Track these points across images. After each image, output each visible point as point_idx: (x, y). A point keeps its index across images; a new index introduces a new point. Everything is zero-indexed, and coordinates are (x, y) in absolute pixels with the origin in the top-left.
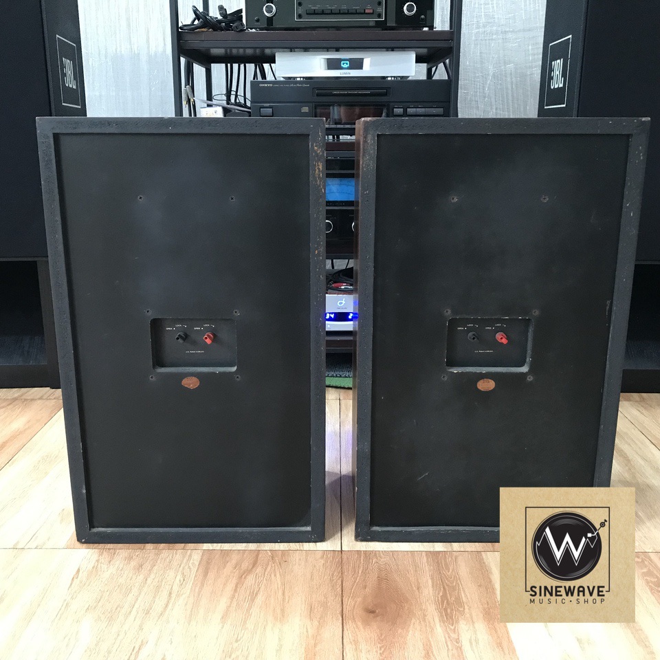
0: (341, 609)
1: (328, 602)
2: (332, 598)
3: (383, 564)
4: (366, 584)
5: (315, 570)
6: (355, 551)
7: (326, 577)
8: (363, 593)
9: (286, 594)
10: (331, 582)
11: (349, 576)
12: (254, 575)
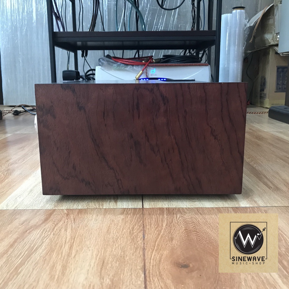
0: (143, 264)
1: (127, 256)
2: (132, 252)
3: (189, 218)
4: (172, 236)
5: (113, 225)
6: (157, 208)
7: (124, 230)
8: (170, 245)
9: (74, 247)
10: (130, 235)
11: (151, 229)
12: (41, 230)
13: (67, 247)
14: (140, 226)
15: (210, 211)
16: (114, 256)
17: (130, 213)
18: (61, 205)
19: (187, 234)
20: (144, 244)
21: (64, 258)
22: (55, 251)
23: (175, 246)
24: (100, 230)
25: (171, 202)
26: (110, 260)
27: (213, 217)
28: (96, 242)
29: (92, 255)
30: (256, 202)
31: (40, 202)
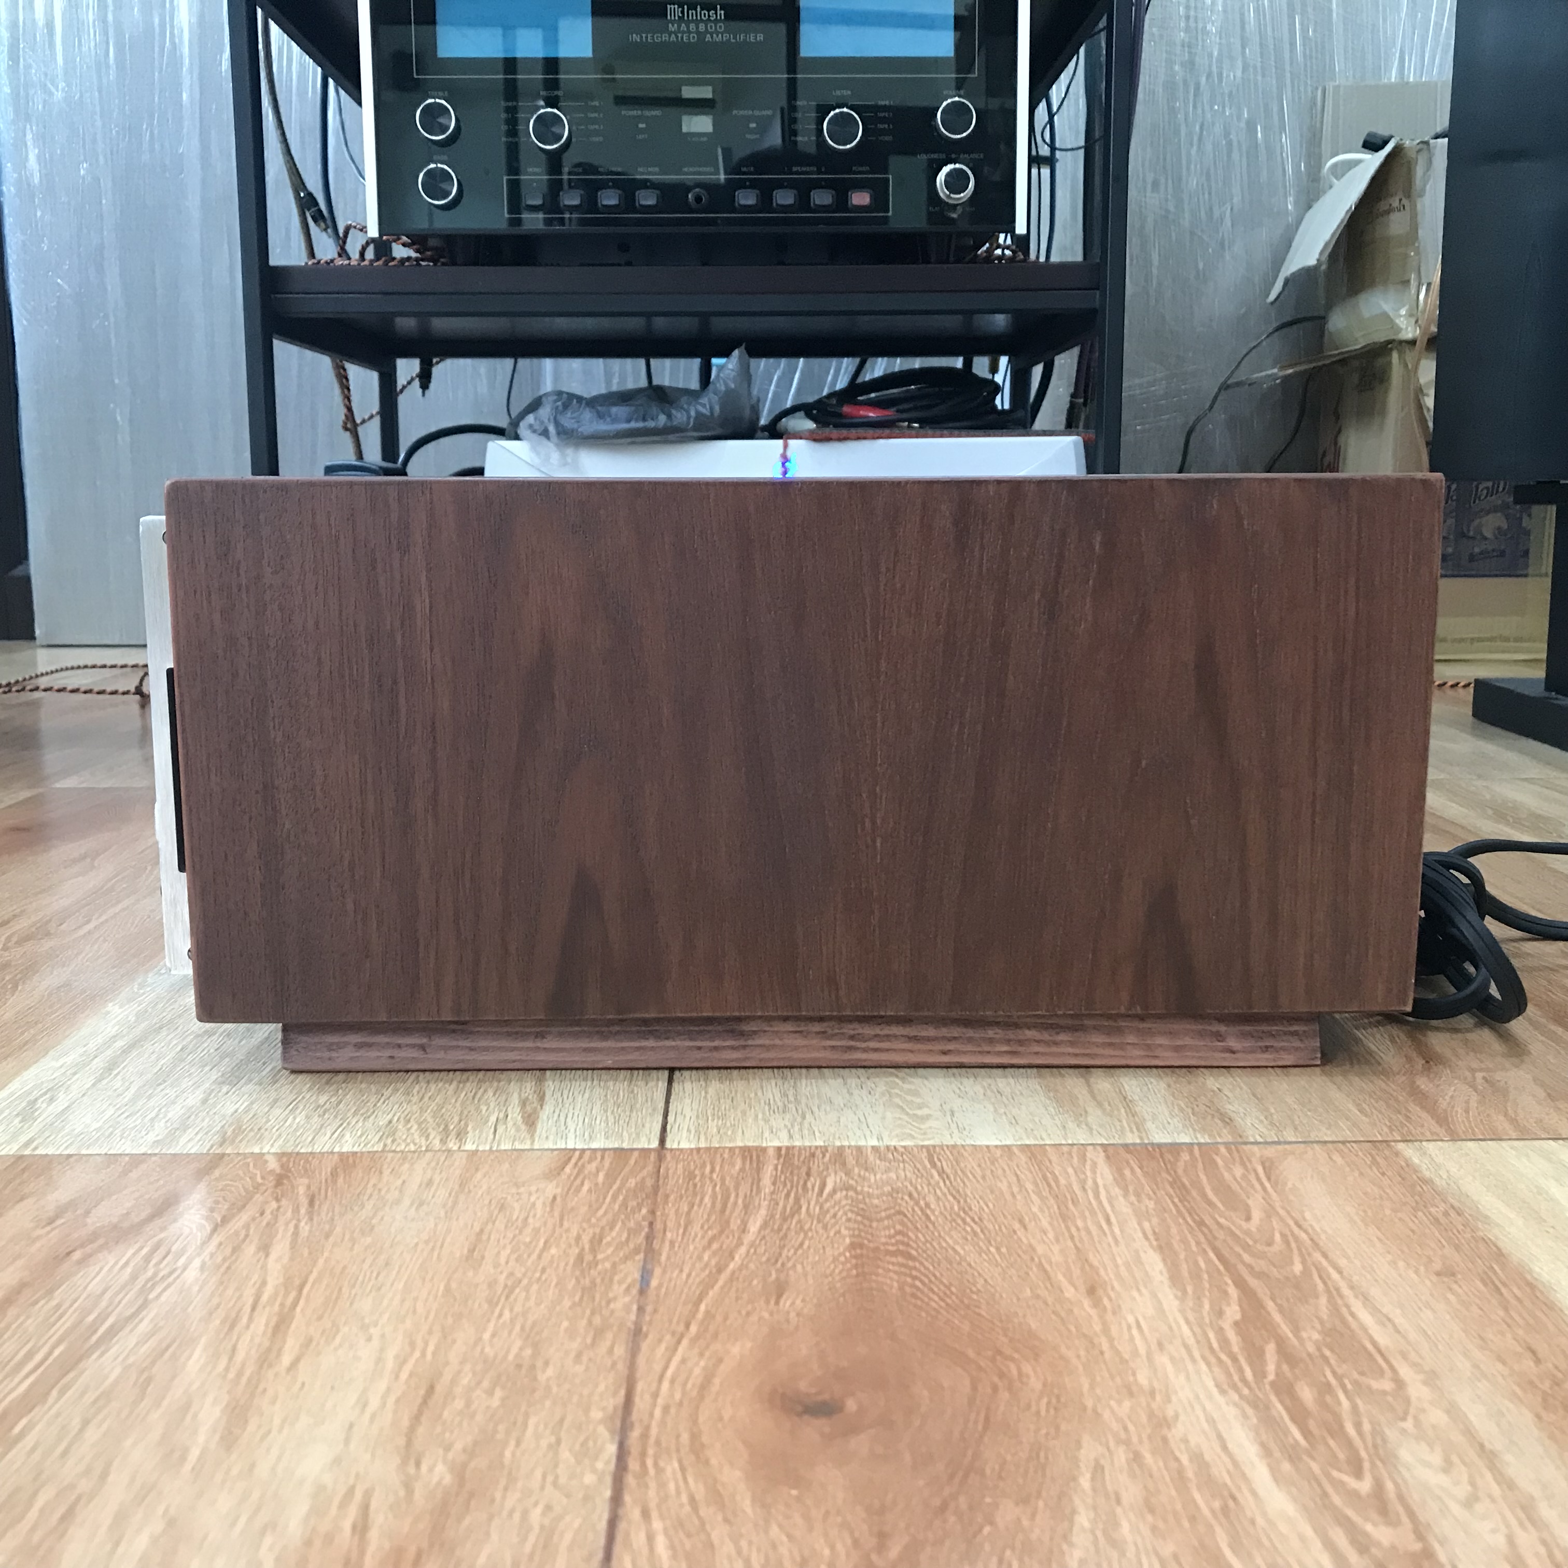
0: (620, 1400)
1: (547, 1363)
2: (575, 1345)
3: (883, 1194)
4: (782, 1277)
5: (500, 1224)
6: (731, 1149)
7: (553, 1251)
8: (766, 1315)
9: (293, 1326)
10: (578, 1273)
11: (688, 1244)
12: (141, 1248)
13: (262, 1323)
14: (632, 1232)
15: (992, 1163)
16: (485, 1361)
17: (594, 1170)
18: (252, 1134)
19: (856, 1266)
20: (641, 1310)
21: (240, 1374)
22: (203, 1340)
23: (788, 1321)
24: (433, 1249)
25: (806, 1125)
26: (465, 1381)
27: (1002, 1193)
28: (403, 1301)
29: (379, 1360)
30: (1227, 1120)
31: (152, 1120)
